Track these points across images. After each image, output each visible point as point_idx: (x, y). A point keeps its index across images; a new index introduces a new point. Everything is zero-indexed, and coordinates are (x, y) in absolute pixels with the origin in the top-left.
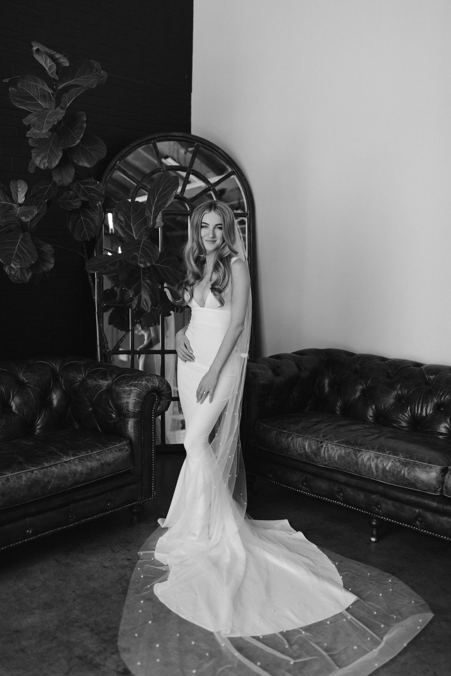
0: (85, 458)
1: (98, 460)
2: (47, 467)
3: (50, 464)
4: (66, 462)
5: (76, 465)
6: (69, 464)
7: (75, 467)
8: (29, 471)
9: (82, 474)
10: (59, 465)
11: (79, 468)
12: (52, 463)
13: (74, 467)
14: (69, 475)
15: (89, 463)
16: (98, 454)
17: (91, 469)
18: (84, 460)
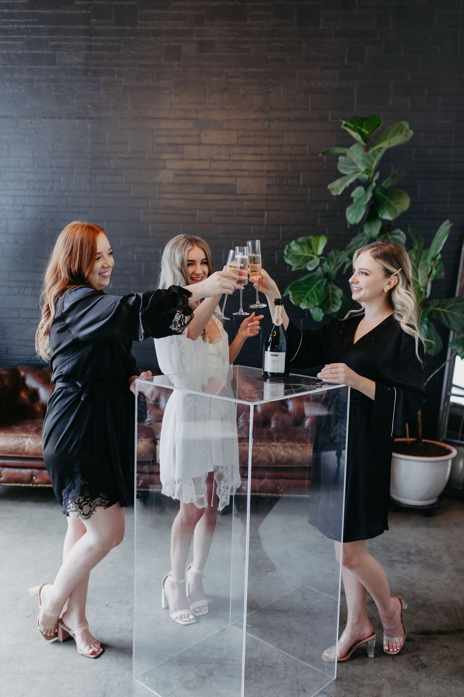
0: (289, 447)
1: (299, 451)
2: (257, 445)
3: (260, 444)
4: (273, 446)
5: (280, 450)
6: (275, 448)
7: (279, 451)
8: (242, 445)
9: (283, 457)
10: (267, 446)
11: (282, 453)
12: (262, 444)
13: (277, 450)
14: (272, 456)
15: (290, 451)
16: (301, 446)
17: (292, 456)
18: (287, 447)
